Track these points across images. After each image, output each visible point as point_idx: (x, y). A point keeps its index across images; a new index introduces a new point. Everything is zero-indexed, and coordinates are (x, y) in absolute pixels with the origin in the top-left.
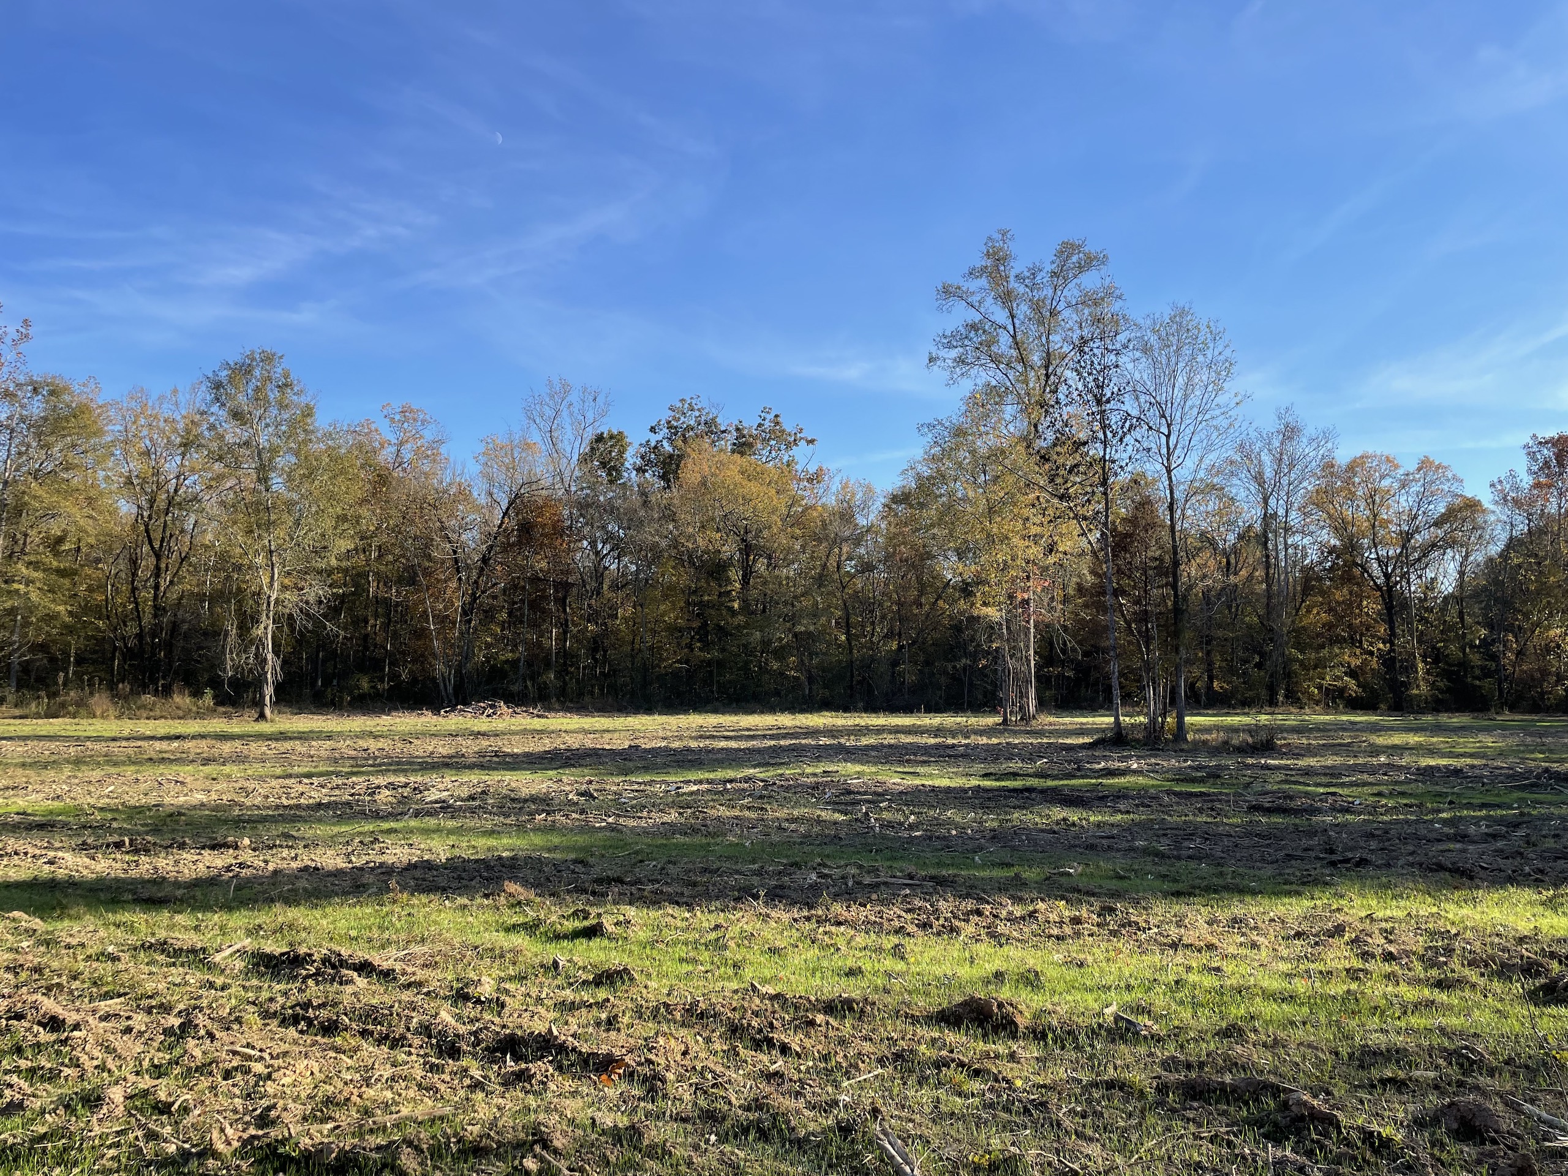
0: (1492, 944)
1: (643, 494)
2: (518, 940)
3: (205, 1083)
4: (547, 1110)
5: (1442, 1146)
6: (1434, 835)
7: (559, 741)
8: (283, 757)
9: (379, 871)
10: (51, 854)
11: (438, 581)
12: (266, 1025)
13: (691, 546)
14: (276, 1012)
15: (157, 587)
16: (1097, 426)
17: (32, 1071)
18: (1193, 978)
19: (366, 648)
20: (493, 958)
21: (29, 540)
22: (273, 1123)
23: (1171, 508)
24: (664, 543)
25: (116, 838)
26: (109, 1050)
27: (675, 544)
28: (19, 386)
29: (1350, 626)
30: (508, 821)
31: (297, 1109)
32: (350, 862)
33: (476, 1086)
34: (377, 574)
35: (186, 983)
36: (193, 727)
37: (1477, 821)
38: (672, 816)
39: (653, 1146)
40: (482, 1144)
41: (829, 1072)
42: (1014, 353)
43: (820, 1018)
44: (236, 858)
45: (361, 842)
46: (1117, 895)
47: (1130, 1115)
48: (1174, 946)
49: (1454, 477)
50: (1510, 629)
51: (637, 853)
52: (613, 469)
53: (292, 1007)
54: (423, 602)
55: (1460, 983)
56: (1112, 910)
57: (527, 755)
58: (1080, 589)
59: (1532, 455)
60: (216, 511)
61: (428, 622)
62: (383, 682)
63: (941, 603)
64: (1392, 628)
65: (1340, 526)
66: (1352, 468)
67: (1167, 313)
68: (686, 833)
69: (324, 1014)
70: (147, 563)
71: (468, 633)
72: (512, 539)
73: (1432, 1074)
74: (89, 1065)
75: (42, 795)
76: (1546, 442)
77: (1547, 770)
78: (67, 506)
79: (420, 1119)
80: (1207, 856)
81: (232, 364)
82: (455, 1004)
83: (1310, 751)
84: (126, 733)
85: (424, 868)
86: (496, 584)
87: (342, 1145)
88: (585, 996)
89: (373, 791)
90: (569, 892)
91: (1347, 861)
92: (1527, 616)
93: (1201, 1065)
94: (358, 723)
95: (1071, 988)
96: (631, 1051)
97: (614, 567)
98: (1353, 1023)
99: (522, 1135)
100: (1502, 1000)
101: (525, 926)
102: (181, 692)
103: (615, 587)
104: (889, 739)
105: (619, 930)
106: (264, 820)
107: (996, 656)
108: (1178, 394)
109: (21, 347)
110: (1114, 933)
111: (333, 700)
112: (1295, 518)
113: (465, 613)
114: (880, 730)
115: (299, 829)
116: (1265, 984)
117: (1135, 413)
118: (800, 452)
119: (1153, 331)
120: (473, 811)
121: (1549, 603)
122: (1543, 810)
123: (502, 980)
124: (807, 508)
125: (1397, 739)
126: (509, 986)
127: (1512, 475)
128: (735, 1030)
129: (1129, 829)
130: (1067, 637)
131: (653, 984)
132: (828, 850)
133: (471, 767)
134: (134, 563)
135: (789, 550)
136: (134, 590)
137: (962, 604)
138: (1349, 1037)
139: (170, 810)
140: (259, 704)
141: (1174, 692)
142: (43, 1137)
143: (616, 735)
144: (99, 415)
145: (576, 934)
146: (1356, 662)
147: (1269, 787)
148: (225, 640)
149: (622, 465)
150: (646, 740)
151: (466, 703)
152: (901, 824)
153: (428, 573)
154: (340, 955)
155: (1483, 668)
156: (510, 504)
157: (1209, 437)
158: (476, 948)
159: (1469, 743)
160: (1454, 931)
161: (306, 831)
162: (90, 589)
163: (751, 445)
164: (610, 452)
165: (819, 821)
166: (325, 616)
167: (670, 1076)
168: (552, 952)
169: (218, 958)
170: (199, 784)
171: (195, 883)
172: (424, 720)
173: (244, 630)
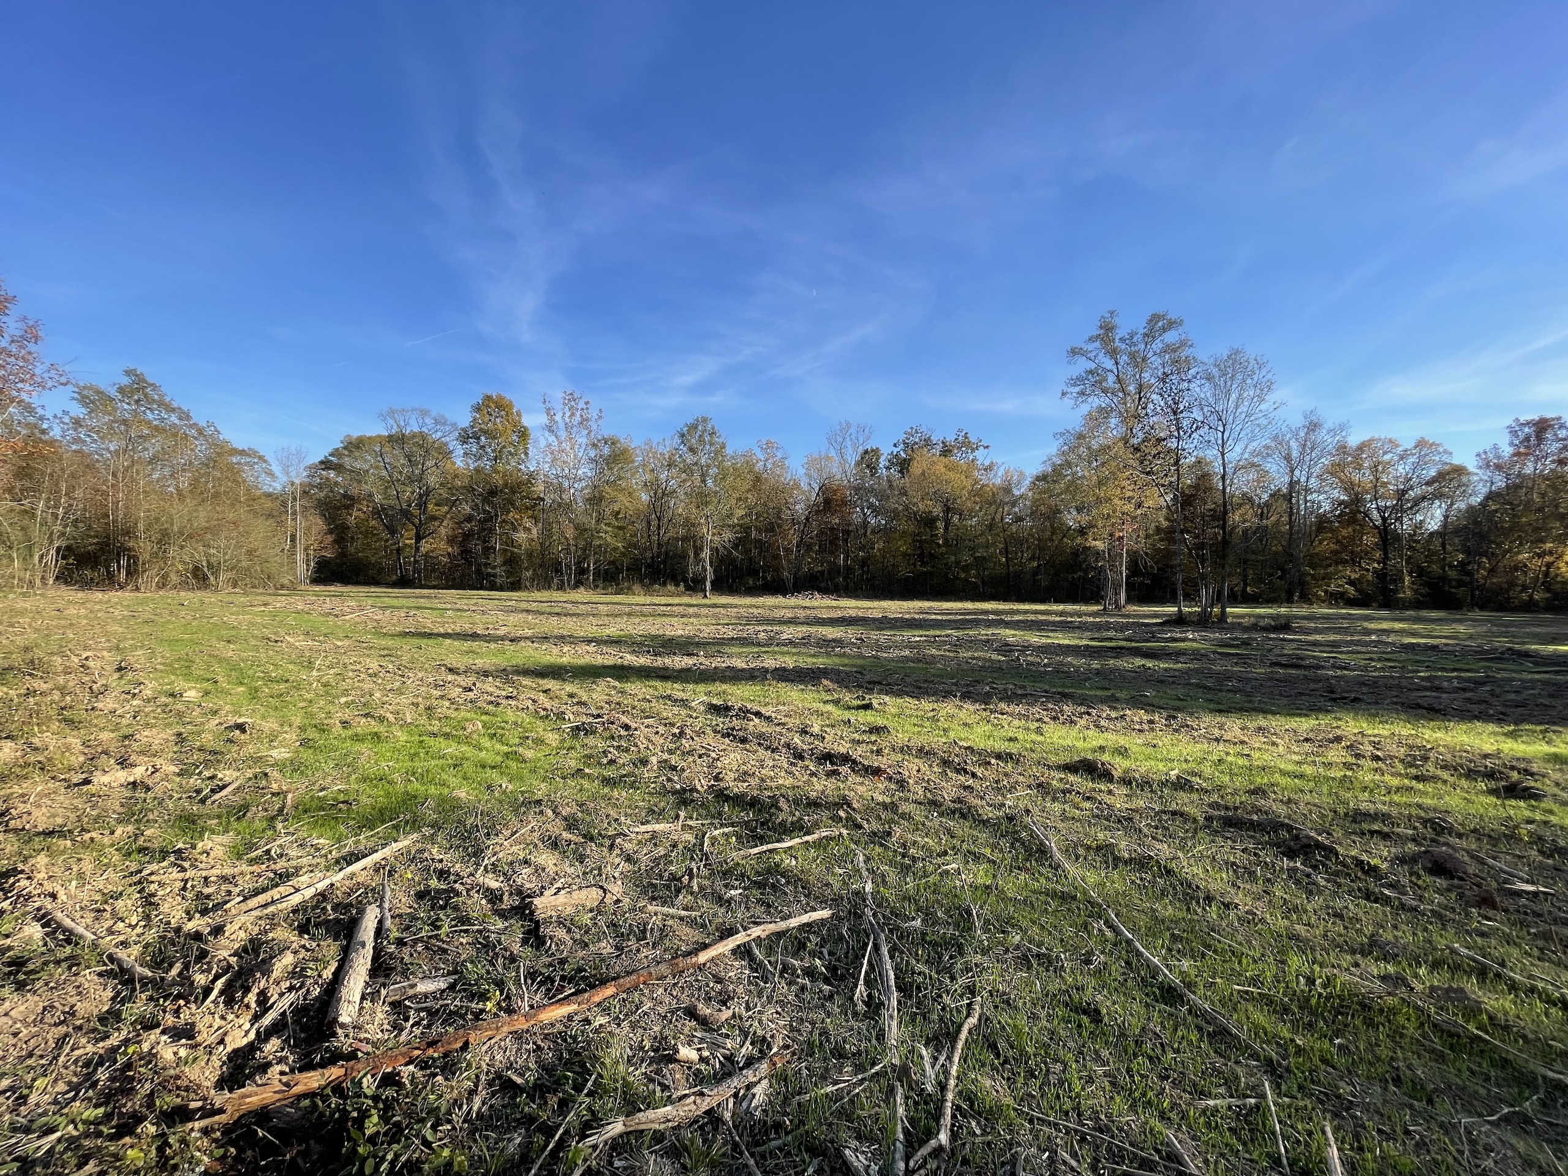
0: (1461, 757)
1: (889, 481)
2: (830, 707)
3: (691, 759)
4: (849, 790)
5: (1419, 877)
6: (1414, 687)
8: (714, 616)
9: (762, 670)
10: (621, 654)
11: (785, 530)
12: (715, 736)
13: (915, 509)
14: (719, 731)
15: (659, 534)
16: (1173, 428)
17: (619, 747)
18: (1229, 759)
19: (751, 564)
20: (818, 715)
21: (605, 513)
22: (721, 780)
23: (1223, 478)
24: (901, 508)
25: (647, 649)
26: (650, 741)
27: (907, 508)
28: (599, 441)
29: (1352, 552)
30: (821, 651)
31: (732, 775)
32: (748, 665)
33: (813, 774)
34: (756, 527)
35: (680, 714)
36: (676, 600)
37: (1449, 680)
38: (906, 653)
39: (904, 814)
40: (818, 802)
41: (999, 789)
42: (1117, 386)
43: (993, 761)
44: (697, 660)
45: (753, 656)
46: (1178, 709)
47: (1187, 831)
48: (1217, 740)
49: (1445, 452)
50: (1484, 554)
51: (888, 670)
52: (872, 468)
53: (726, 729)
54: (778, 541)
55: (1434, 779)
56: (1175, 718)
58: (1158, 529)
59: (1514, 433)
60: (683, 497)
61: (780, 551)
62: (759, 581)
63: (1065, 540)
64: (1386, 554)
65: (1349, 487)
66: (1361, 448)
67: (1225, 353)
68: (914, 662)
69: (741, 734)
70: (655, 523)
71: (799, 557)
72: (821, 508)
73: (1411, 832)
74: (642, 747)
75: (616, 629)
76: (1528, 423)
77: (1510, 649)
78: (621, 497)
79: (787, 786)
80: (1240, 691)
81: (689, 424)
82: (801, 735)
83: (1317, 631)
84: (648, 602)
85: (783, 670)
86: (812, 532)
87: (753, 793)
88: (865, 737)
89: (757, 633)
90: (854, 686)
91: (1345, 698)
92: (1499, 545)
93: (1236, 808)
94: (748, 600)
95: (1148, 758)
96: (890, 767)
97: (873, 521)
98: (1348, 795)
99: (837, 800)
100: (1467, 792)
101: (833, 701)
102: (671, 584)
103: (873, 532)
104: (1032, 617)
105: (880, 707)
106: (709, 644)
107: (1101, 570)
108: (1231, 405)
109: (599, 423)
110: (1176, 731)
112: (1313, 483)
113: (798, 546)
114: (1026, 612)
115: (725, 649)
116: (1282, 767)
117: (1200, 418)
118: (980, 454)
119: (1215, 365)
120: (804, 644)
121: (1519, 536)
122: (1505, 675)
123: (823, 726)
124: (983, 486)
125: (1385, 625)
126: (828, 730)
127: (1496, 447)
128: (945, 763)
129: (1187, 672)
130: (1148, 559)
131: (900, 736)
132: (995, 675)
133: (802, 624)
134: (649, 522)
135: (971, 510)
136: (649, 536)
137: (1079, 540)
138: (1346, 803)
140: (704, 590)
141: (1220, 593)
142: (625, 776)
144: (632, 453)
145: (859, 708)
146: (1354, 576)
147: (1286, 652)
148: (688, 559)
149: (878, 466)
152: (1039, 664)
153: (779, 526)
154: (747, 707)
155: (1458, 581)
156: (820, 489)
157: (1252, 432)
158: (810, 710)
159: (1446, 629)
160: (1429, 746)
161: (727, 650)
162: (631, 536)
163: (950, 451)
164: (872, 459)
165: (990, 660)
166: (732, 548)
167: (911, 781)
168: (847, 715)
169: (693, 704)
170: (681, 627)
171: (682, 670)
172: (779, 600)
173: (696, 554)
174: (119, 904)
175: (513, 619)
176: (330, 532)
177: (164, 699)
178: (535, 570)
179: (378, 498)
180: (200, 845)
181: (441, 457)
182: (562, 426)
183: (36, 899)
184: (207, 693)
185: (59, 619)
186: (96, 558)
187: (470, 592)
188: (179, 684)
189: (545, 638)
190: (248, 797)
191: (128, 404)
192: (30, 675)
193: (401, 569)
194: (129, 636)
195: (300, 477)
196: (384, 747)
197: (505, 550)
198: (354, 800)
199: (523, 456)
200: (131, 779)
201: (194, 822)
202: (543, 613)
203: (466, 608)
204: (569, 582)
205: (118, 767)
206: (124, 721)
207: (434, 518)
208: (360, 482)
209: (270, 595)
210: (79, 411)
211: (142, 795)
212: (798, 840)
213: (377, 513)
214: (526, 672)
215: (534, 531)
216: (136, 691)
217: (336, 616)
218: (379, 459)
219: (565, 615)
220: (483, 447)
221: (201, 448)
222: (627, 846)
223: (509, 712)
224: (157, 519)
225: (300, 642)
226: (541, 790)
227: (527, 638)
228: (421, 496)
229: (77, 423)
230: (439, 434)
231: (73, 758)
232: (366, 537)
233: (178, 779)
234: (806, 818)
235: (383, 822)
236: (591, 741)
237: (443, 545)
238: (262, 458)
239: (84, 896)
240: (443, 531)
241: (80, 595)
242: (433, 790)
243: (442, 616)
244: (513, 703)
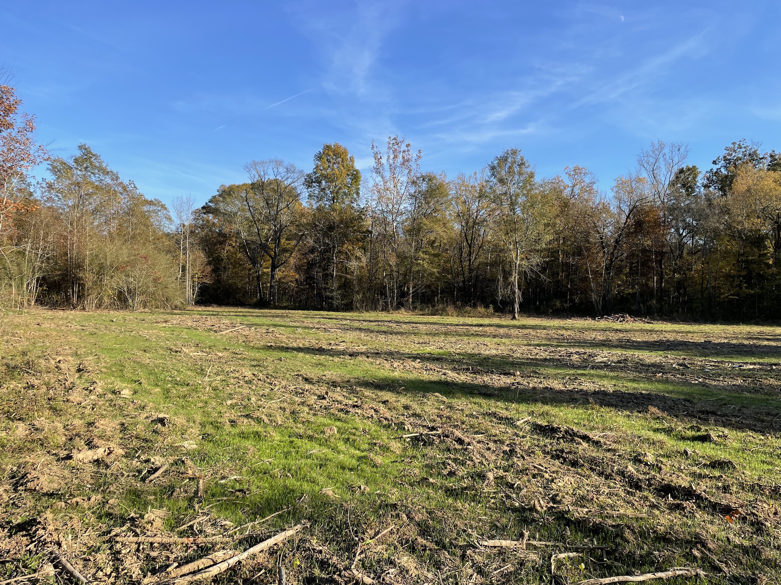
1: (709, 200)
2: (661, 437)
3: (525, 478)
4: (700, 528)
7: (662, 336)
8: (525, 336)
9: (581, 393)
10: (444, 371)
11: (593, 253)
12: (545, 457)
13: (740, 228)
14: (548, 452)
15: (470, 260)
17: (456, 460)
19: (558, 287)
20: (650, 444)
21: (423, 242)
22: (559, 502)
24: (722, 227)
25: (465, 367)
26: (483, 456)
27: (729, 227)
28: (418, 178)
30: (641, 375)
31: (569, 499)
32: (566, 387)
33: (653, 506)
34: (563, 251)
35: (507, 432)
36: (486, 321)
38: (739, 381)
39: (767, 560)
40: (667, 537)
44: (515, 380)
45: (569, 378)
51: (721, 399)
52: (689, 187)
53: (555, 451)
54: (586, 264)
57: (645, 342)
60: (492, 225)
61: (588, 274)
62: (567, 303)
68: (750, 392)
69: (571, 457)
70: (466, 250)
71: (609, 279)
72: (632, 230)
74: (477, 461)
75: (435, 347)
78: (436, 228)
79: (630, 516)
81: (499, 157)
82: (634, 463)
84: (461, 323)
85: (603, 394)
86: (622, 254)
87: (595, 520)
88: (706, 471)
89: (570, 355)
90: (685, 416)
94: (556, 322)
96: (741, 506)
97: (690, 242)
99: (688, 537)
101: (664, 430)
102: (481, 306)
103: (691, 253)
105: (720, 440)
106: (523, 364)
109: (418, 162)
111: (544, 311)
113: (607, 269)
115: (540, 370)
120: (621, 368)
123: (657, 456)
126: (663, 460)
131: (748, 473)
133: (616, 347)
134: (461, 249)
136: (461, 261)
139: (485, 356)
140: (512, 312)
142: (465, 488)
143: (695, 335)
144: (447, 187)
145: (694, 439)
148: (498, 282)
149: (695, 184)
150: (715, 338)
151: (609, 315)
153: (588, 249)
154: (573, 430)
156: (631, 211)
158: (639, 437)
161: (542, 370)
162: (445, 262)
164: (688, 178)
166: (540, 271)
167: (769, 524)
168: (682, 446)
169: (518, 423)
170: (493, 346)
171: (501, 389)
172: (588, 322)
173: (506, 278)
174: (99, 556)
175: (350, 336)
176: (209, 263)
177: (110, 396)
178: (364, 293)
179: (244, 235)
180: (146, 516)
181: (291, 199)
182: (387, 167)
183: (49, 545)
184: (135, 392)
185: (40, 331)
186: (60, 285)
187: (313, 313)
188: (118, 384)
189: (377, 354)
190: (173, 479)
191: (80, 170)
192: (27, 372)
193: (260, 293)
194: (82, 345)
195: (188, 220)
196: (264, 445)
197: (341, 277)
198: (248, 489)
199: (355, 196)
200: (95, 458)
201: (138, 496)
202: (372, 332)
203: (311, 326)
204: (392, 303)
205: (86, 447)
206: (87, 412)
207: (285, 250)
208: (230, 222)
209: (168, 314)
210: (51, 178)
211: (104, 471)
212: (650, 576)
213: (243, 247)
214: (367, 384)
215: (364, 259)
216: (92, 388)
217: (215, 331)
218: (245, 203)
219: (391, 334)
220: (324, 189)
221: (124, 201)
222: (478, 558)
223: (357, 420)
224: (97, 256)
225: (194, 354)
226: (394, 496)
227: (362, 353)
228: (275, 232)
229: (50, 186)
230: (290, 180)
231: (59, 438)
232: (235, 267)
233: (125, 460)
234: (656, 553)
235: (271, 512)
236: (429, 451)
237: (292, 273)
238: (163, 206)
239: (77, 547)
240: (292, 261)
241: (50, 313)
242: (306, 487)
243: (294, 332)
244: (359, 411)
